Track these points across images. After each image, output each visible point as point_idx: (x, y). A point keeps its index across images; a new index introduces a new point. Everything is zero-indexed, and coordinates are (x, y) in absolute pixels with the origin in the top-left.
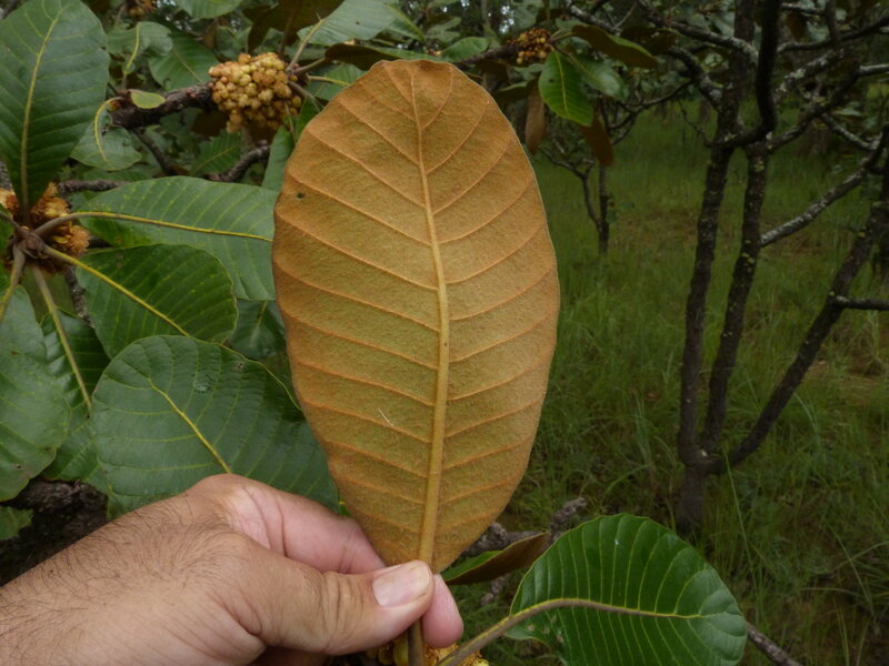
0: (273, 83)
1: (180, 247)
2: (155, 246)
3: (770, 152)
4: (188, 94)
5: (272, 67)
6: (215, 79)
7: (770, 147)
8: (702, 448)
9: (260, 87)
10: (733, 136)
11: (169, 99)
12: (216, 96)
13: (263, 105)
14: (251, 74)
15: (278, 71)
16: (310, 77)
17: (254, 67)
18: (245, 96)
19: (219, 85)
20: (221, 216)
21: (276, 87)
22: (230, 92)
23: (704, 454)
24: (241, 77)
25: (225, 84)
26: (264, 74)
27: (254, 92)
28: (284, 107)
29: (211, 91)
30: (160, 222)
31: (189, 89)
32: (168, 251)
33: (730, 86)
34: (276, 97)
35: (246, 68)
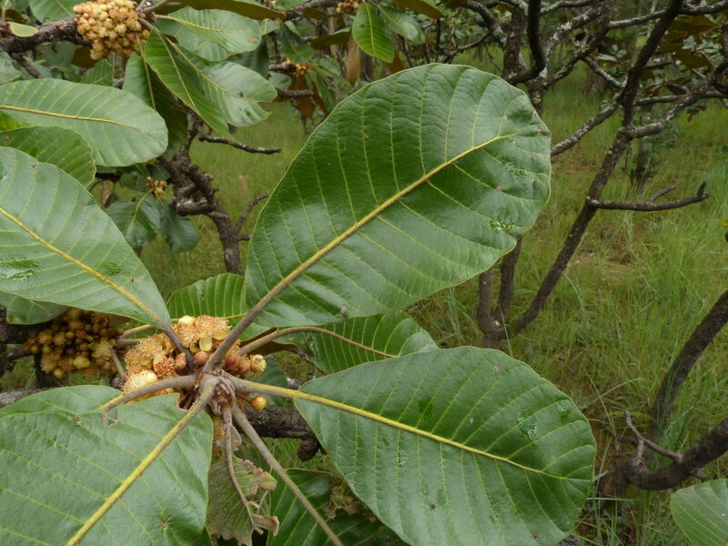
0: (126, 19)
1: (52, 128)
2: (33, 129)
3: (545, 88)
4: (58, 27)
5: (125, 6)
6: (78, 15)
7: (545, 84)
8: (495, 319)
9: (116, 21)
10: (515, 75)
11: (41, 30)
12: (80, 29)
13: (119, 36)
14: (108, 11)
15: (129, 9)
16: (156, 16)
17: (109, 6)
18: (104, 29)
19: (82, 20)
20: (83, 107)
21: (128, 22)
22: (91, 25)
23: (497, 323)
24: (99, 14)
25: (87, 19)
26: (118, 11)
27: (111, 26)
28: (135, 38)
29: (76, 24)
30: (37, 111)
31: (58, 23)
32: (43, 131)
33: (513, 35)
34: (129, 30)
35: (104, 7)
